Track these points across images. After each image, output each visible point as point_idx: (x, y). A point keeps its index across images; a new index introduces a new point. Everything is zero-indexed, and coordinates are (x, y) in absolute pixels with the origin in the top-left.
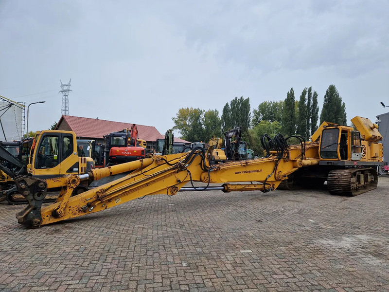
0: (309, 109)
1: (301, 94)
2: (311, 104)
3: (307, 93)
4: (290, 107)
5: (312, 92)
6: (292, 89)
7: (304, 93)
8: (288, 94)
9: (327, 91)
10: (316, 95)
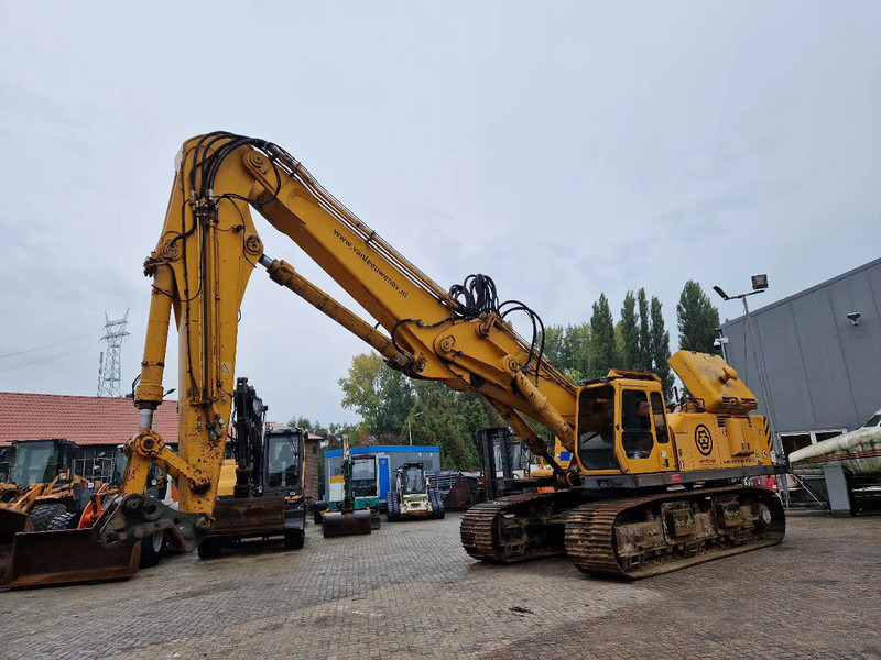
0: (646, 337)
1: (623, 306)
2: (650, 328)
3: (637, 303)
4: (602, 335)
5: (648, 299)
6: (602, 296)
7: (629, 303)
8: (595, 307)
9: (683, 296)
10: (656, 305)
